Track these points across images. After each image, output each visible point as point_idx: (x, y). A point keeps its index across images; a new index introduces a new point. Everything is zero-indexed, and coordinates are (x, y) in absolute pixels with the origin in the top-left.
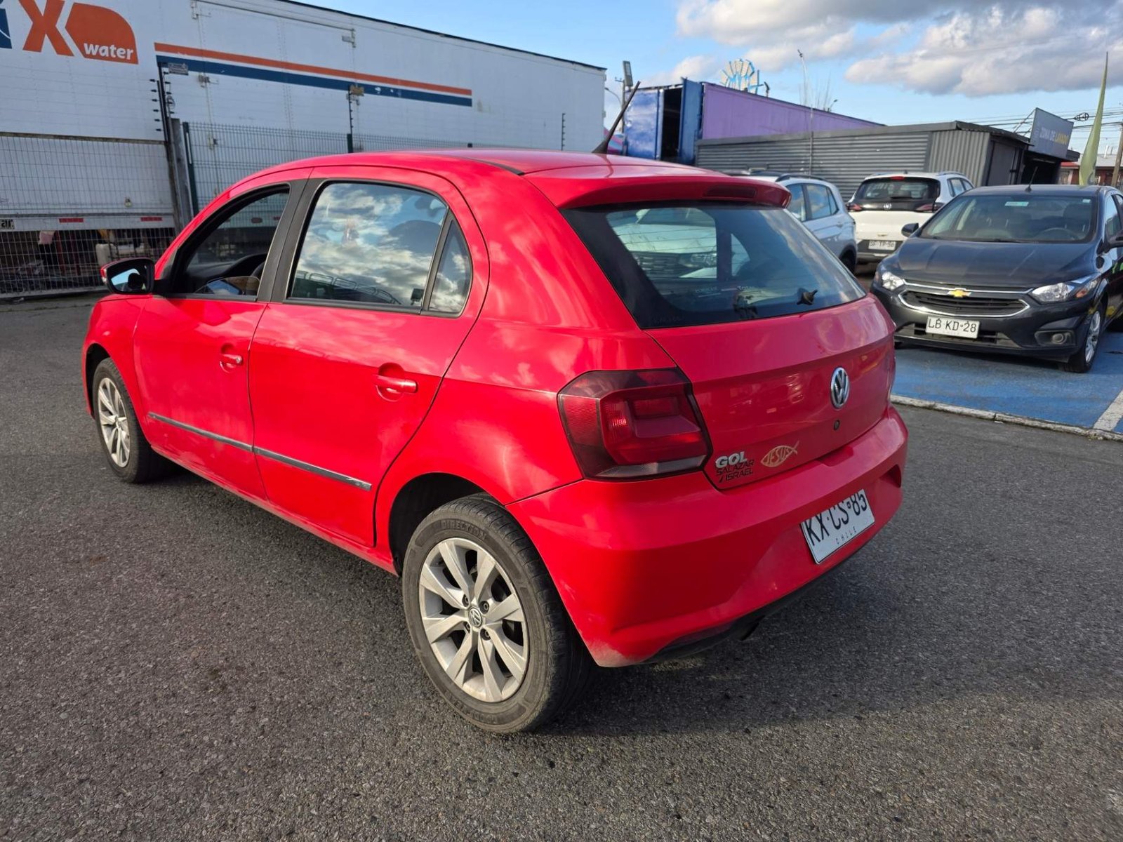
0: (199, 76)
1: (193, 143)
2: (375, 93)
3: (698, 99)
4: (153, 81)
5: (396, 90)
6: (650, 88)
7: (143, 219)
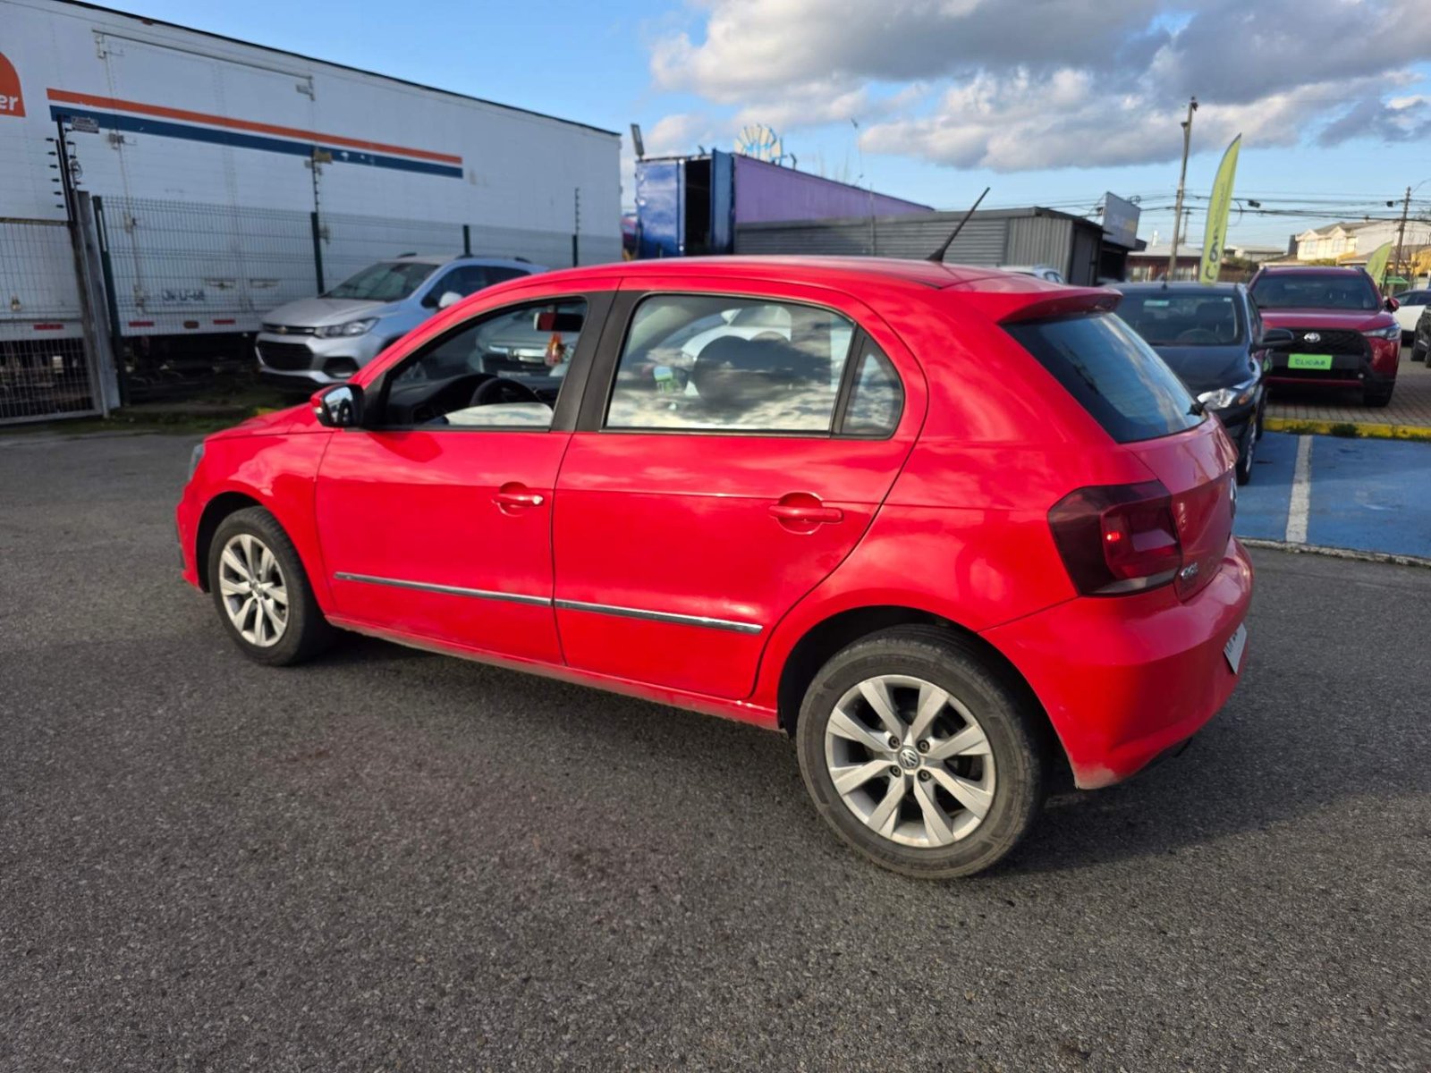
0: (111, 135)
1: (107, 224)
2: (341, 159)
3: (729, 174)
4: (51, 140)
5: (367, 156)
6: (667, 159)
7: (38, 327)
